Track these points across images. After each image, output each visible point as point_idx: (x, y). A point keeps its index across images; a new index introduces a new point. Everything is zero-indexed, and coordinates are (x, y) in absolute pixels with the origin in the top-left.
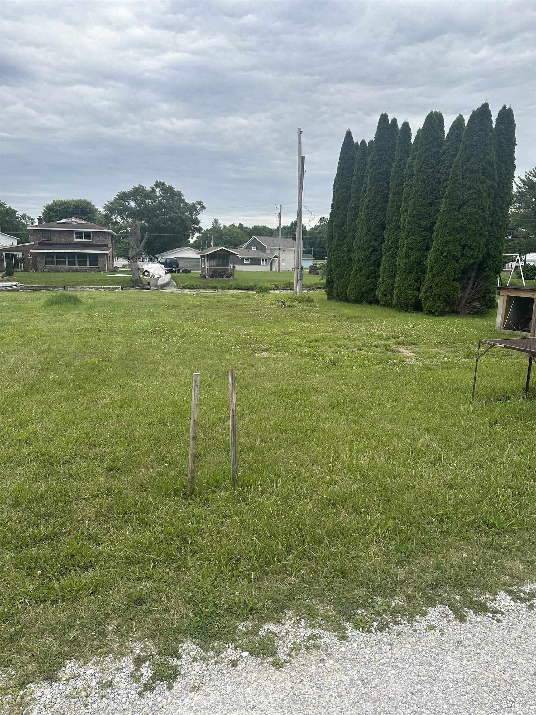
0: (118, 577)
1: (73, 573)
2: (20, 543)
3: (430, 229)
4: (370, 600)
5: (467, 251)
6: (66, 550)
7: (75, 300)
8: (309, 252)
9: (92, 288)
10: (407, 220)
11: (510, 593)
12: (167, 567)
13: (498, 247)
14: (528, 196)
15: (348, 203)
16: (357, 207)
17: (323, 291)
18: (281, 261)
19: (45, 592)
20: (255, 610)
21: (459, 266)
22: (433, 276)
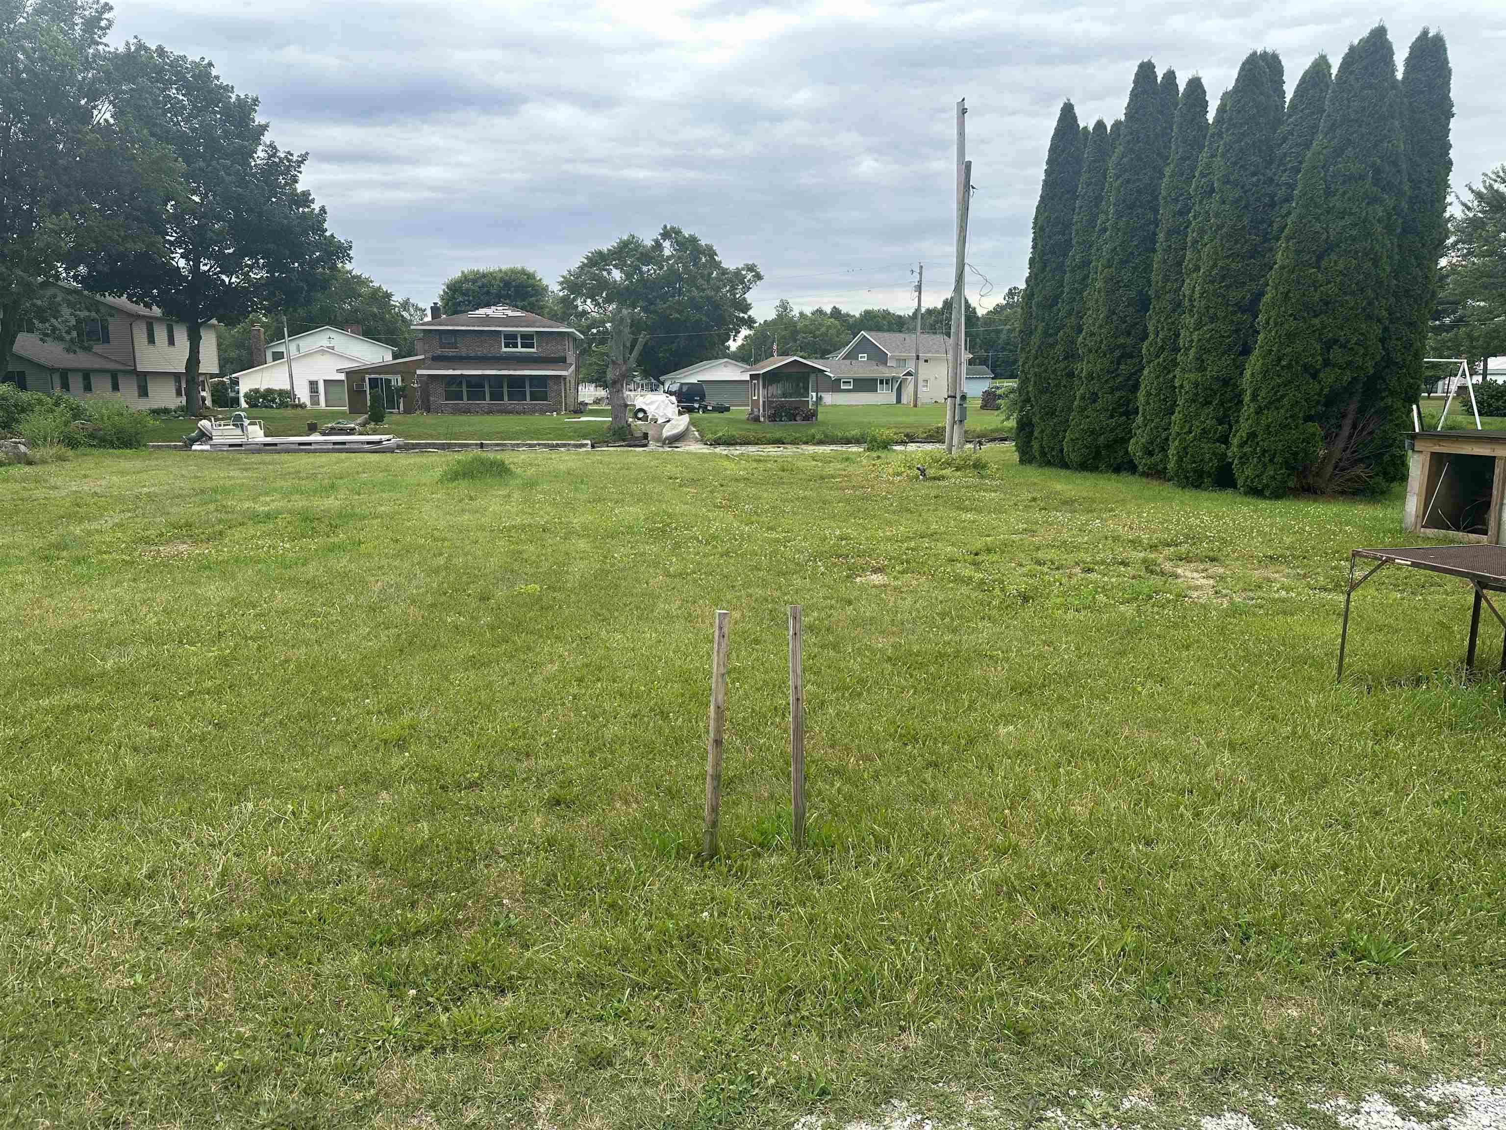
0: (562, 1012)
1: (476, 999)
2: (379, 937)
3: (1252, 308)
4: (1075, 1092)
5: (1336, 354)
6: (463, 953)
7: (500, 470)
8: (984, 362)
9: (535, 445)
10: (1198, 288)
11: (1394, 1099)
12: (656, 998)
13: (1411, 345)
14: (1490, 228)
15: (1065, 255)
16: (1086, 263)
17: (1010, 445)
18: (921, 383)
19: (422, 1031)
20: (829, 1094)
21: (1317, 387)
22: (1259, 411)
